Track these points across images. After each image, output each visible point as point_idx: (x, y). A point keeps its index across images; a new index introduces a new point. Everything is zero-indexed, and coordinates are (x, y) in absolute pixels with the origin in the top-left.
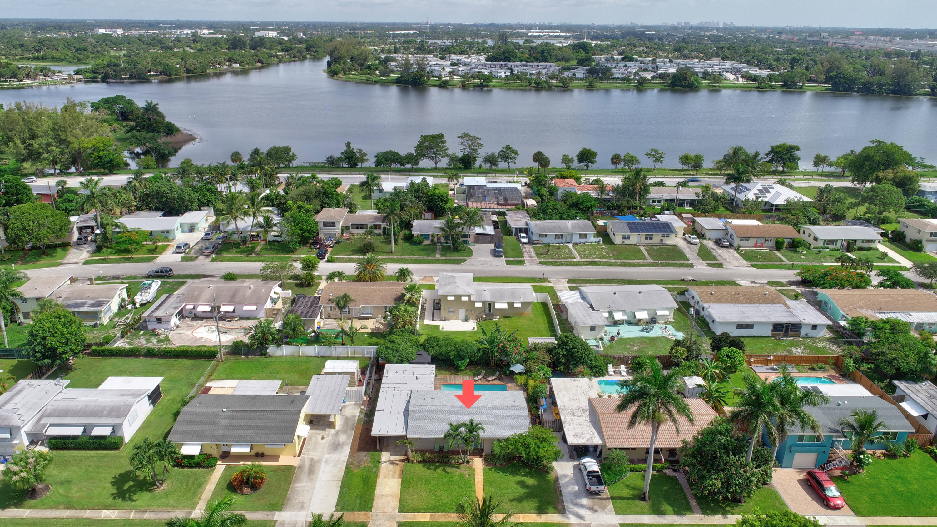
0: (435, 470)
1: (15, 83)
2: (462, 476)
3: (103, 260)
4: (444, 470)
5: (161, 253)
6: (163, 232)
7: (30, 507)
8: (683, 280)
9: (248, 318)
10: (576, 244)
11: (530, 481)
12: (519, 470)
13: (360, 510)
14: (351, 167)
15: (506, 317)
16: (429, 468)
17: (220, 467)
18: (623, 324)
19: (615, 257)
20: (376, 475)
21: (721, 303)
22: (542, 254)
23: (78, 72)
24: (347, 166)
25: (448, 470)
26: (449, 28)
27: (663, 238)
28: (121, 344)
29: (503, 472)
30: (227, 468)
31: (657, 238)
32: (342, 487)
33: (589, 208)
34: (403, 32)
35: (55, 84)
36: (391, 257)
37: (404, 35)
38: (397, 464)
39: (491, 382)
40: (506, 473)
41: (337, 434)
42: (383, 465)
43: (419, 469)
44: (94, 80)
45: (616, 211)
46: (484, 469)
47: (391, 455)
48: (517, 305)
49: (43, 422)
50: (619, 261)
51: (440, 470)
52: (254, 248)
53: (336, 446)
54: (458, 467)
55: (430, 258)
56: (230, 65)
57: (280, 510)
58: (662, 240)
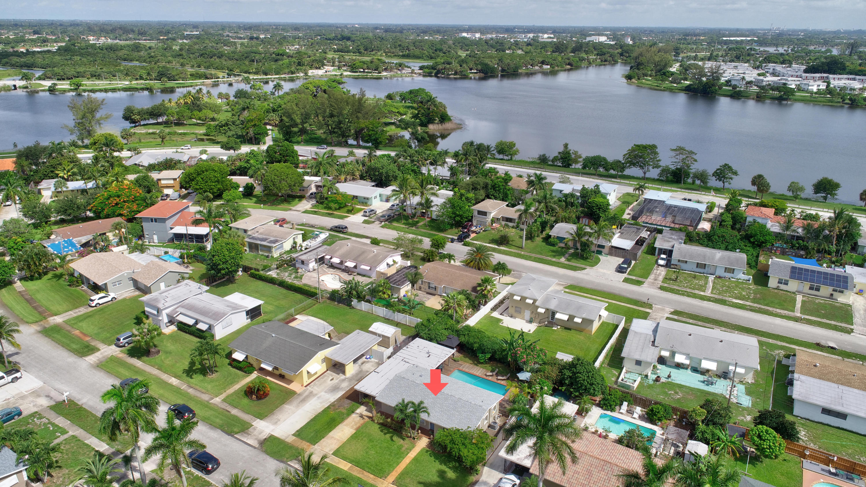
0: (385, 434)
1: (375, 75)
2: (400, 448)
3: (315, 212)
4: (391, 438)
5: (354, 214)
6: (365, 198)
7: (143, 362)
8: (818, 344)
9: (364, 276)
10: (720, 277)
11: (451, 474)
12: (450, 462)
13: (308, 442)
14: (565, 167)
15: (566, 328)
16: (382, 431)
17: (254, 375)
18: (687, 369)
19: (754, 301)
20: (342, 420)
21: (820, 379)
22: (670, 279)
23: (421, 68)
24: (560, 164)
25: (395, 438)
26: (799, 35)
27: (834, 293)
28: (273, 274)
29: (435, 458)
30: (258, 377)
31: (826, 290)
32: (312, 420)
33: (763, 242)
34: (738, 39)
35: (402, 77)
36: (519, 252)
37: (737, 42)
38: (363, 419)
39: (499, 381)
40: (437, 459)
41: (343, 380)
42: (354, 415)
43: (375, 429)
44: (429, 75)
45: (802, 252)
46: (424, 449)
47: (366, 410)
48: (578, 320)
49: (177, 310)
50: (756, 305)
51: (388, 436)
52: (417, 222)
53: (335, 389)
54: (403, 439)
55: (554, 260)
56: (540, 67)
57: (261, 419)
58: (832, 295)
